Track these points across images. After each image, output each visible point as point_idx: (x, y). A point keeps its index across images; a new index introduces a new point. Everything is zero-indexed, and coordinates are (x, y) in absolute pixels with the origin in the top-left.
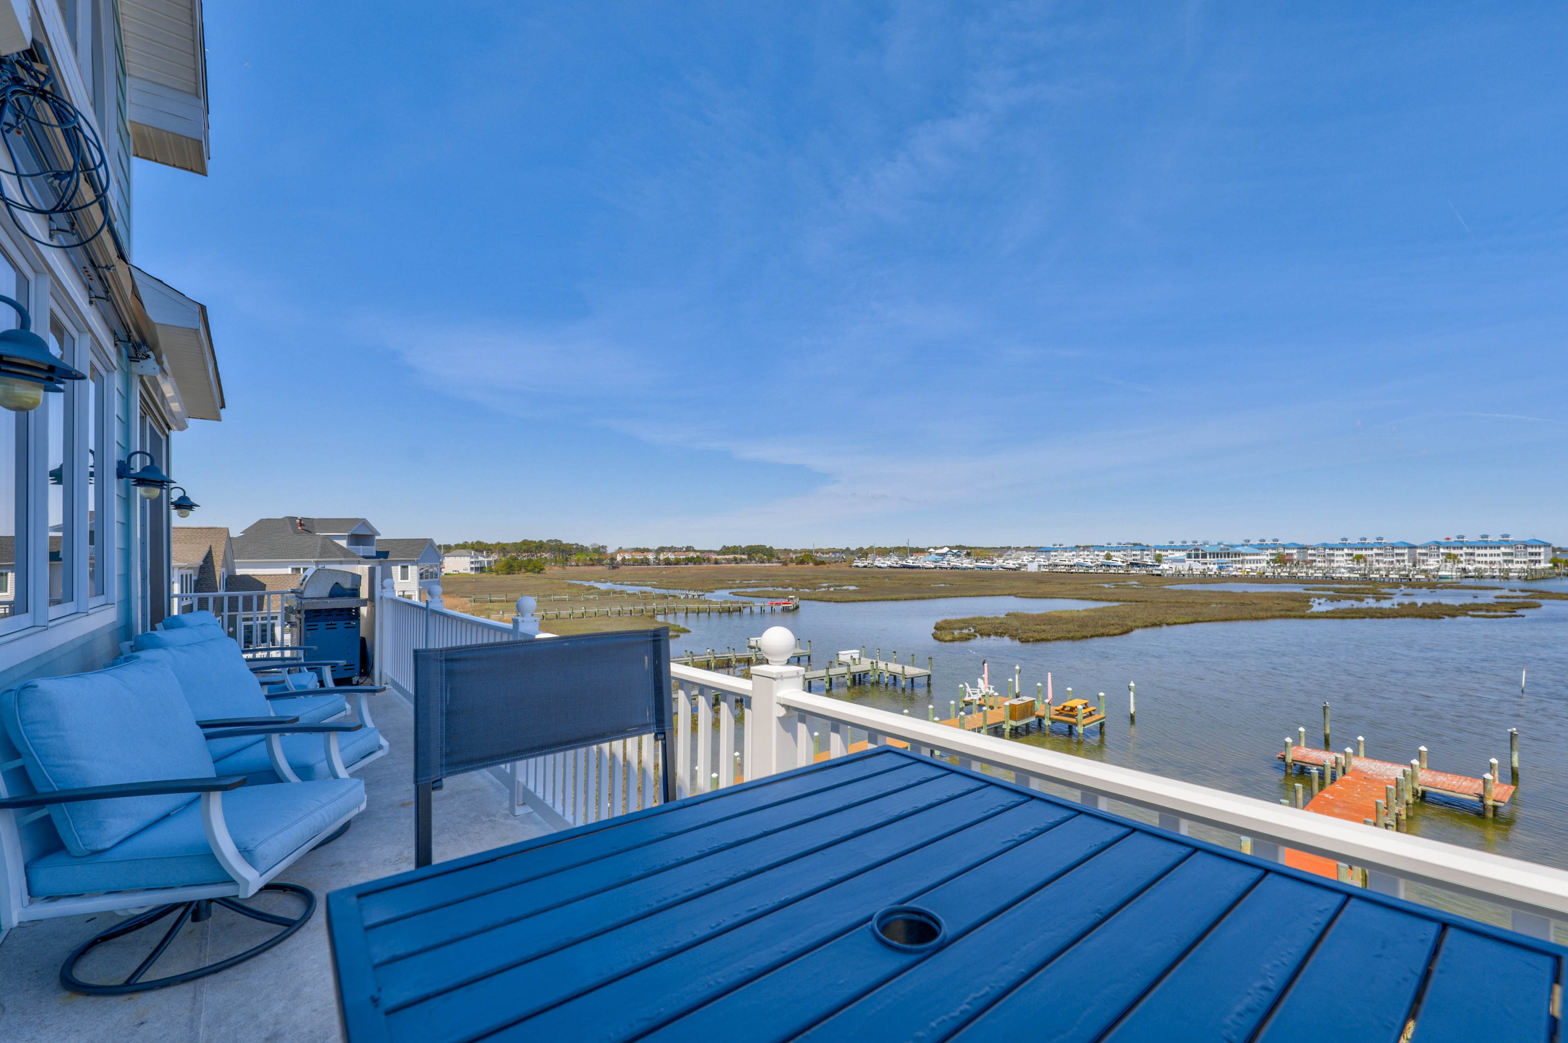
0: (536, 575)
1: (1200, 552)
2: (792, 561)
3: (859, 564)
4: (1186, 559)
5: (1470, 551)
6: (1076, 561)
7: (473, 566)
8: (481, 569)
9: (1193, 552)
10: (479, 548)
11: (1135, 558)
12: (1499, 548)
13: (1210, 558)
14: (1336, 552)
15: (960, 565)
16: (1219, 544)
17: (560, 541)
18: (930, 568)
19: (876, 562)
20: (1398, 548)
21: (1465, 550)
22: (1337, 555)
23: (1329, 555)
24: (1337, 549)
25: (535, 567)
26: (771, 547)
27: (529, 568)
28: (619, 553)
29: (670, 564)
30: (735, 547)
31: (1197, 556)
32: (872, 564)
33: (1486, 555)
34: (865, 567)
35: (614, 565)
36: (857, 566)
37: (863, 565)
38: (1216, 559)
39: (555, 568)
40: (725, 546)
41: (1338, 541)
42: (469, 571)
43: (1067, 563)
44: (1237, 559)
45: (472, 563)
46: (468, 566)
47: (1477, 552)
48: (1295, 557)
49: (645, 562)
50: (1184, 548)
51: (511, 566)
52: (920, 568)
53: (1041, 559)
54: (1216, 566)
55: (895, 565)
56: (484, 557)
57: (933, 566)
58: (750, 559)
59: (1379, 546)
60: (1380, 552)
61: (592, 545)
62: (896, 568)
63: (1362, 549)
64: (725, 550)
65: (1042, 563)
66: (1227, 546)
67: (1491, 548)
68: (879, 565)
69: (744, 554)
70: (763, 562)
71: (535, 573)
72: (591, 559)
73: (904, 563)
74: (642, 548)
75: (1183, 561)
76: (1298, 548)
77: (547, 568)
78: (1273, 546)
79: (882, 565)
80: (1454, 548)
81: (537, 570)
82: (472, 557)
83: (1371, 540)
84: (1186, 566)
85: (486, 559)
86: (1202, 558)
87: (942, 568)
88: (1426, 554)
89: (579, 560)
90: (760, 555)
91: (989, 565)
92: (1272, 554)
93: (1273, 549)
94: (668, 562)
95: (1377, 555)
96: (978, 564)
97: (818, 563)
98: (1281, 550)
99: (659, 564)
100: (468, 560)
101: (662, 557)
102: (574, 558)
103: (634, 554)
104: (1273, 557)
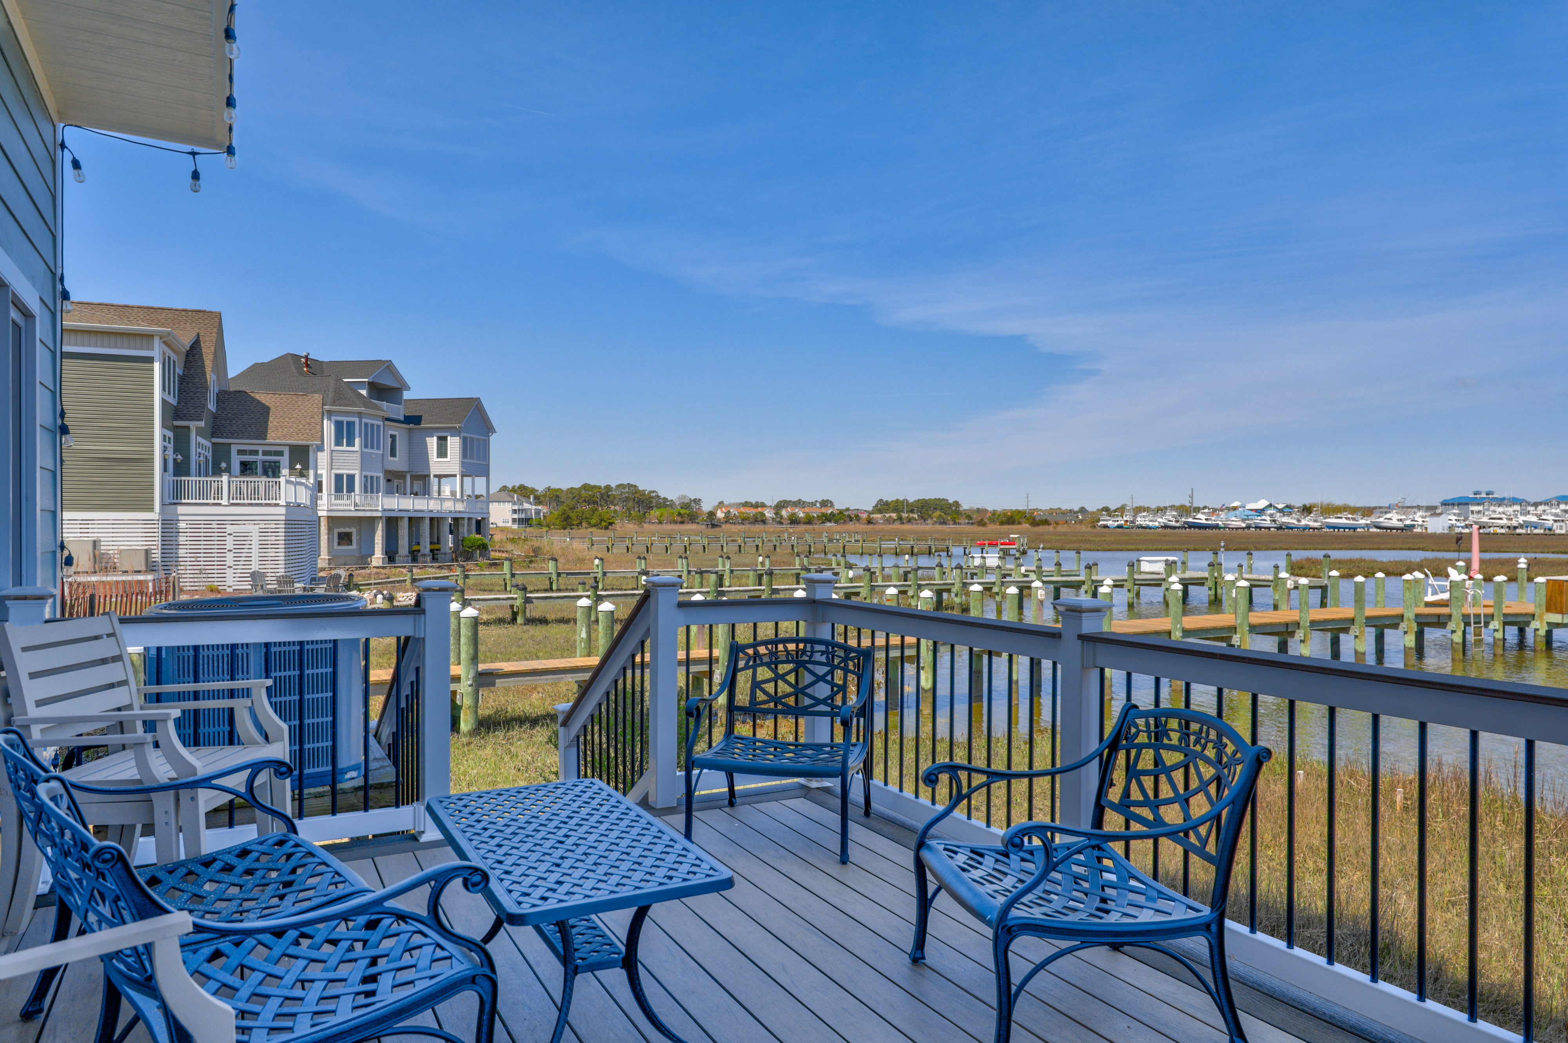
0: (603, 531)
2: (992, 521)
3: (1110, 523)
6: (1522, 519)
7: (516, 516)
8: (525, 522)
10: (523, 491)
15: (1296, 522)
17: (635, 486)
18: (1237, 529)
19: (1139, 519)
25: (601, 520)
26: (956, 503)
27: (593, 521)
28: (721, 508)
29: (798, 523)
30: (897, 501)
32: (1132, 522)
34: (1120, 527)
35: (712, 521)
36: (1106, 527)
37: (1116, 524)
39: (628, 525)
40: (881, 500)
42: (510, 524)
43: (1504, 522)
45: (515, 511)
46: (510, 516)
49: (760, 520)
51: (568, 517)
52: (1220, 528)
55: (1173, 524)
56: (531, 503)
57: (1244, 525)
58: (923, 518)
61: (679, 498)
62: (1174, 528)
64: (883, 507)
65: (1454, 522)
68: (1144, 524)
69: (912, 511)
70: (944, 523)
71: (601, 529)
72: (679, 514)
73: (1191, 520)
74: (754, 502)
77: (617, 521)
79: (1151, 524)
81: (603, 524)
82: (514, 503)
85: (534, 507)
87: (1260, 528)
89: (661, 516)
90: (937, 513)
91: (1351, 522)
94: (794, 521)
96: (1327, 520)
97: (1035, 523)
99: (781, 523)
100: (508, 507)
101: (784, 513)
102: (655, 513)
103: (742, 509)
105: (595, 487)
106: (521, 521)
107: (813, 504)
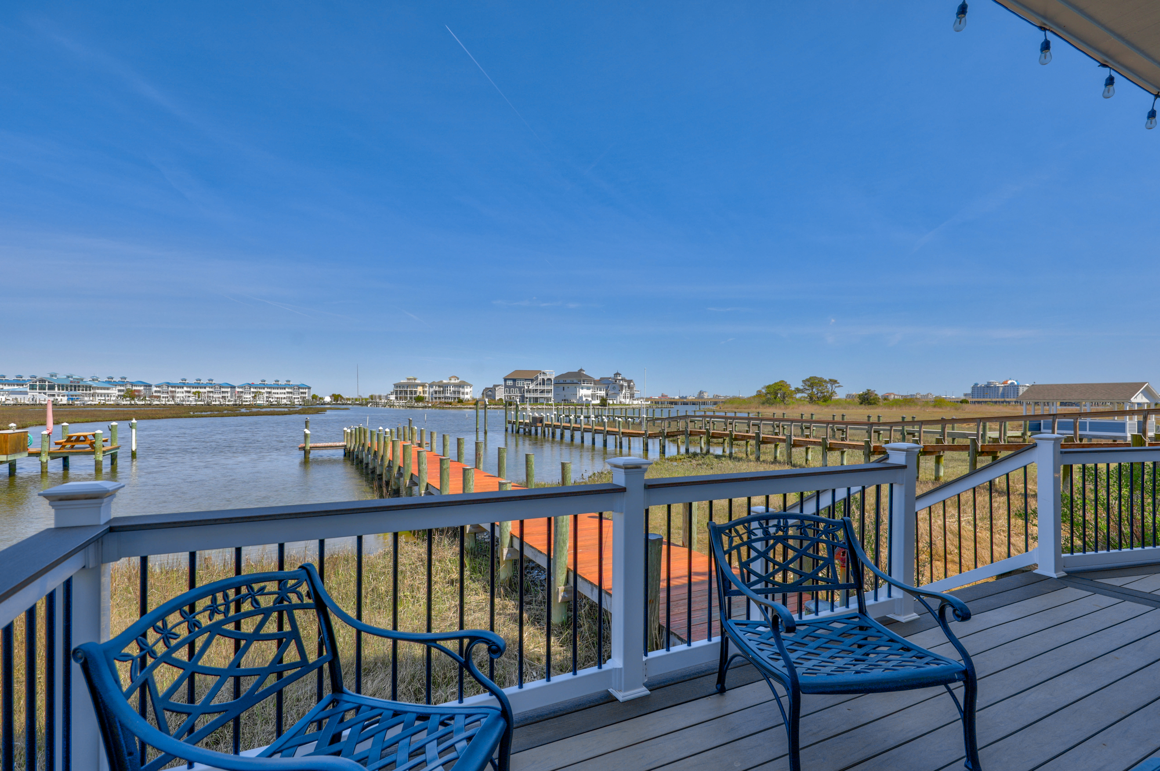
1: (47, 383)
4: (28, 390)
5: (269, 390)
9: (38, 383)
12: (285, 389)
13: (59, 389)
14: (178, 390)
16: (68, 377)
20: (223, 387)
21: (266, 390)
22: (178, 392)
23: (172, 392)
24: (178, 387)
31: (42, 388)
33: (278, 393)
38: (65, 391)
41: (179, 381)
44: (88, 392)
47: (273, 391)
48: (142, 393)
50: (19, 383)
54: (66, 398)
59: (210, 385)
60: (211, 390)
63: (198, 388)
66: (77, 379)
67: (281, 388)
75: (26, 393)
76: (144, 386)
78: (121, 383)
80: (260, 388)
83: (204, 381)
84: (30, 395)
86: (49, 389)
88: (242, 392)
92: (119, 391)
93: (121, 386)
95: (209, 392)
98: (129, 387)
104: (122, 393)
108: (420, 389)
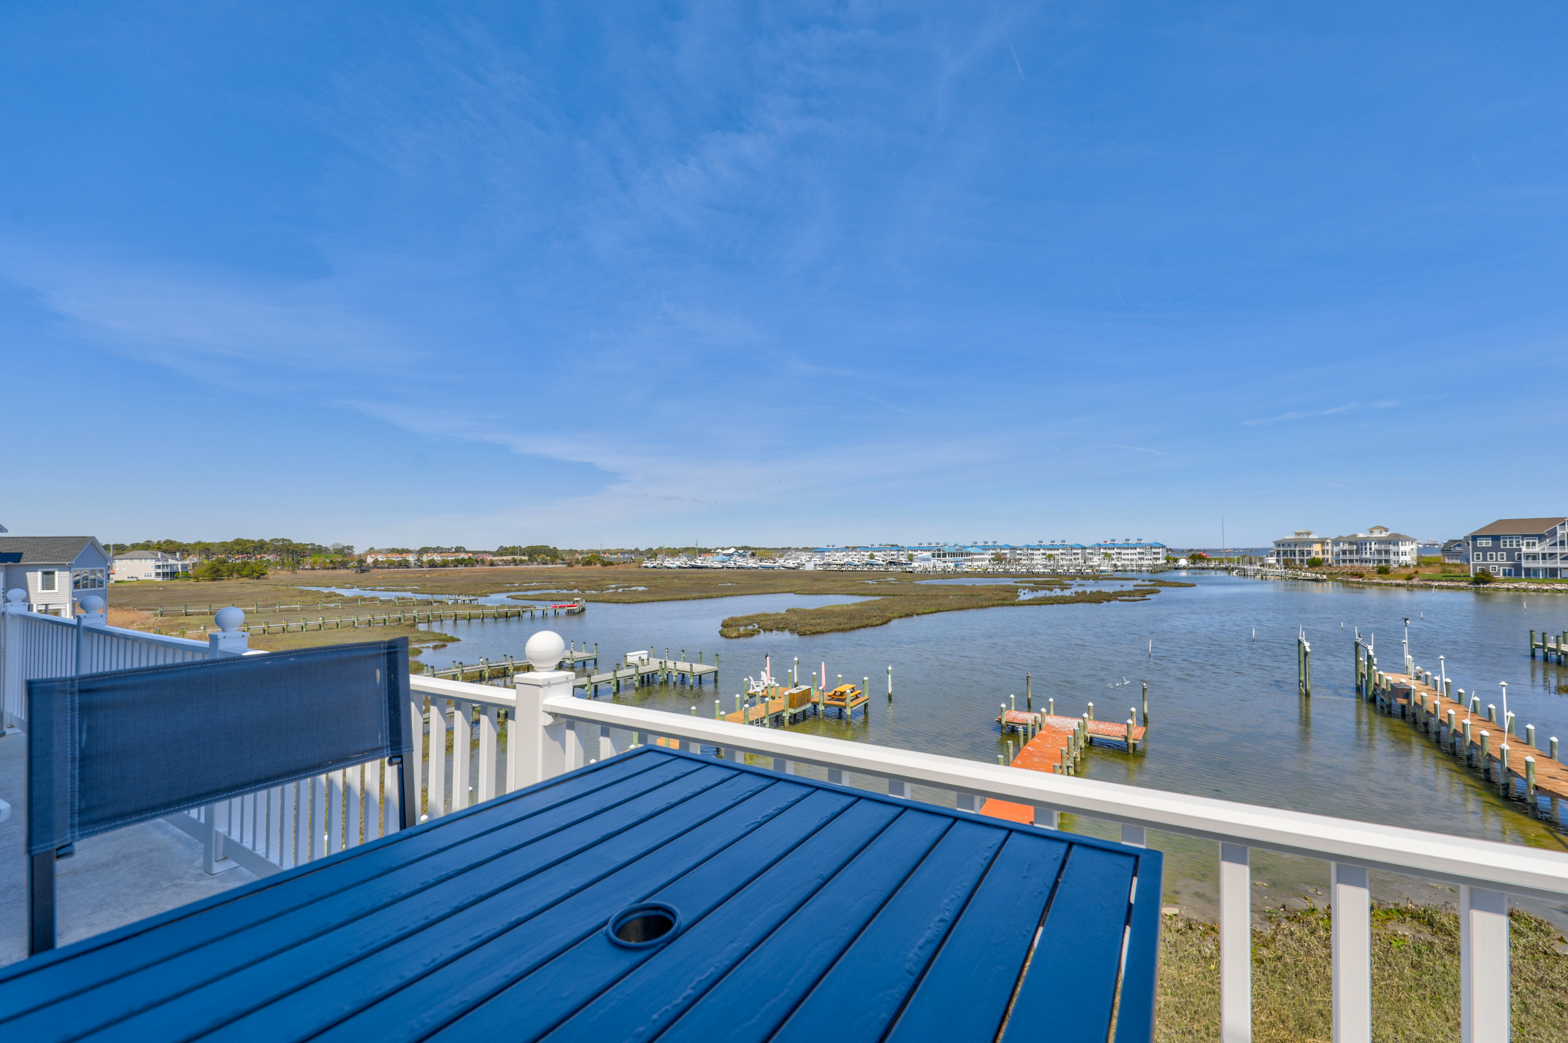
0: (254, 581)
1: (941, 551)
2: (578, 562)
3: (649, 565)
4: (931, 558)
5: (1119, 551)
6: (846, 560)
7: (160, 571)
8: (173, 575)
9: (936, 552)
10: (169, 548)
11: (891, 557)
12: (1136, 549)
13: (949, 557)
14: (1036, 552)
15: (746, 565)
16: (955, 545)
17: (289, 540)
18: (717, 569)
19: (665, 562)
20: (1075, 549)
21: (1116, 550)
22: (1036, 555)
23: (1030, 554)
24: (1036, 550)
26: (555, 548)
27: (244, 573)
28: (370, 554)
29: (436, 567)
30: (514, 547)
31: (939, 556)
32: (661, 565)
33: (1128, 554)
34: (655, 567)
35: (362, 567)
36: (646, 567)
37: (652, 565)
38: (953, 558)
39: (282, 572)
40: (502, 547)
41: (1036, 543)
42: (153, 577)
43: (838, 562)
44: (968, 558)
45: (158, 567)
46: (153, 571)
47: (1124, 551)
48: (1008, 556)
49: (405, 564)
51: (218, 570)
52: (708, 568)
53: (817, 559)
54: (953, 564)
55: (684, 566)
56: (177, 559)
57: (720, 566)
58: (532, 560)
59: (1063, 547)
60: (1064, 552)
61: (333, 546)
62: (685, 568)
63: (1052, 550)
64: (502, 551)
65: (818, 562)
66: (961, 546)
67: (1131, 549)
68: (668, 565)
69: (524, 555)
70: (546, 563)
71: (253, 578)
72: (331, 562)
73: (693, 563)
74: (400, 548)
75: (929, 560)
76: (1010, 549)
77: (270, 573)
78: (993, 547)
79: (671, 566)
80: (1109, 549)
81: (255, 575)
82: (158, 560)
83: (1058, 543)
84: (931, 564)
85: (180, 563)
86: (943, 557)
87: (729, 568)
88: (1092, 554)
89: (315, 563)
90: (542, 556)
91: (772, 565)
92: (992, 554)
93: (993, 549)
94: (432, 564)
95: (1062, 554)
96: (761, 563)
97: (605, 564)
98: (999, 551)
99: (422, 567)
100: (151, 563)
101: (425, 558)
102: (309, 560)
103: (389, 555)
104: (993, 556)
105: (248, 541)
106: (165, 575)
107: (448, 551)
108: (1317, 548)
